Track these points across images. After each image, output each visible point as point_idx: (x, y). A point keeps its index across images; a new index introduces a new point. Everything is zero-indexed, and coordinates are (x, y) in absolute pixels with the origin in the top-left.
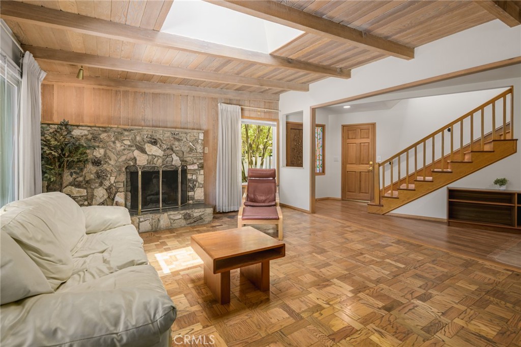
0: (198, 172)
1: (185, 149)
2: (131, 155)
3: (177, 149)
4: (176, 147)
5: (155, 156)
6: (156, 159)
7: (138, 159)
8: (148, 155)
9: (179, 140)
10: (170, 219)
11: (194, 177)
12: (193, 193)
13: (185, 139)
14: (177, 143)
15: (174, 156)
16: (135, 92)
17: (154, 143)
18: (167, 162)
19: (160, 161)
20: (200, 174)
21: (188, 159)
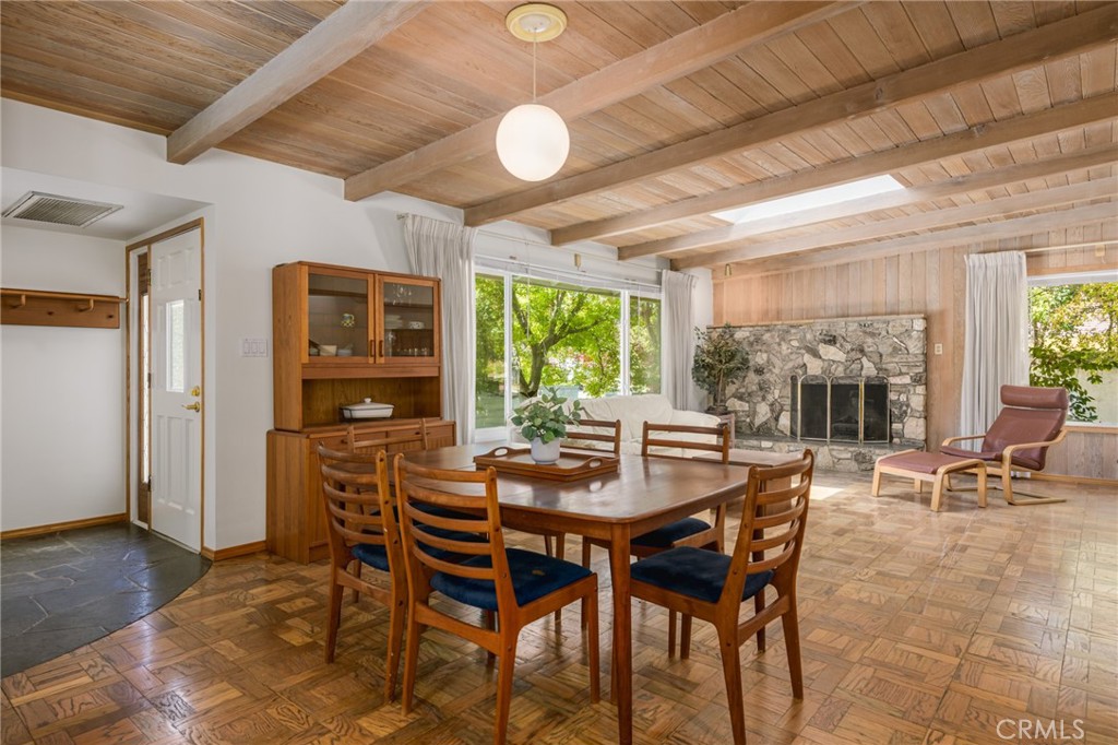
0: (912, 389)
1: (885, 349)
2: (800, 361)
3: (871, 349)
4: (869, 347)
5: (834, 361)
6: (834, 367)
7: (808, 365)
8: (824, 360)
9: (873, 335)
10: (832, 456)
11: (903, 398)
12: (900, 426)
13: (884, 333)
14: (869, 340)
15: (864, 360)
16: (812, 270)
17: (832, 341)
18: (851, 372)
19: (841, 369)
20: (915, 393)
21: (890, 366)
